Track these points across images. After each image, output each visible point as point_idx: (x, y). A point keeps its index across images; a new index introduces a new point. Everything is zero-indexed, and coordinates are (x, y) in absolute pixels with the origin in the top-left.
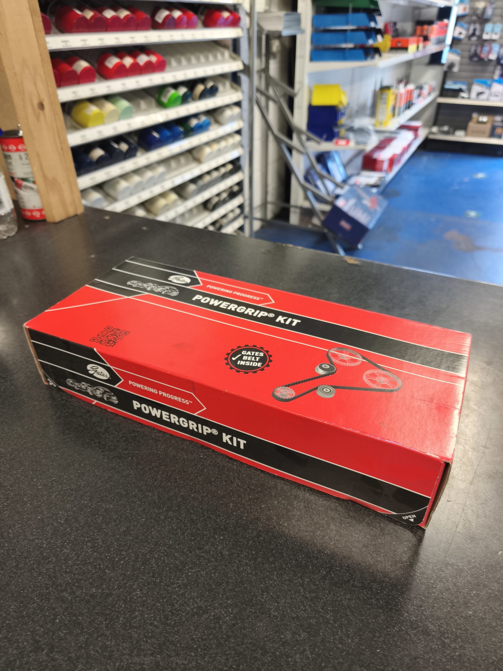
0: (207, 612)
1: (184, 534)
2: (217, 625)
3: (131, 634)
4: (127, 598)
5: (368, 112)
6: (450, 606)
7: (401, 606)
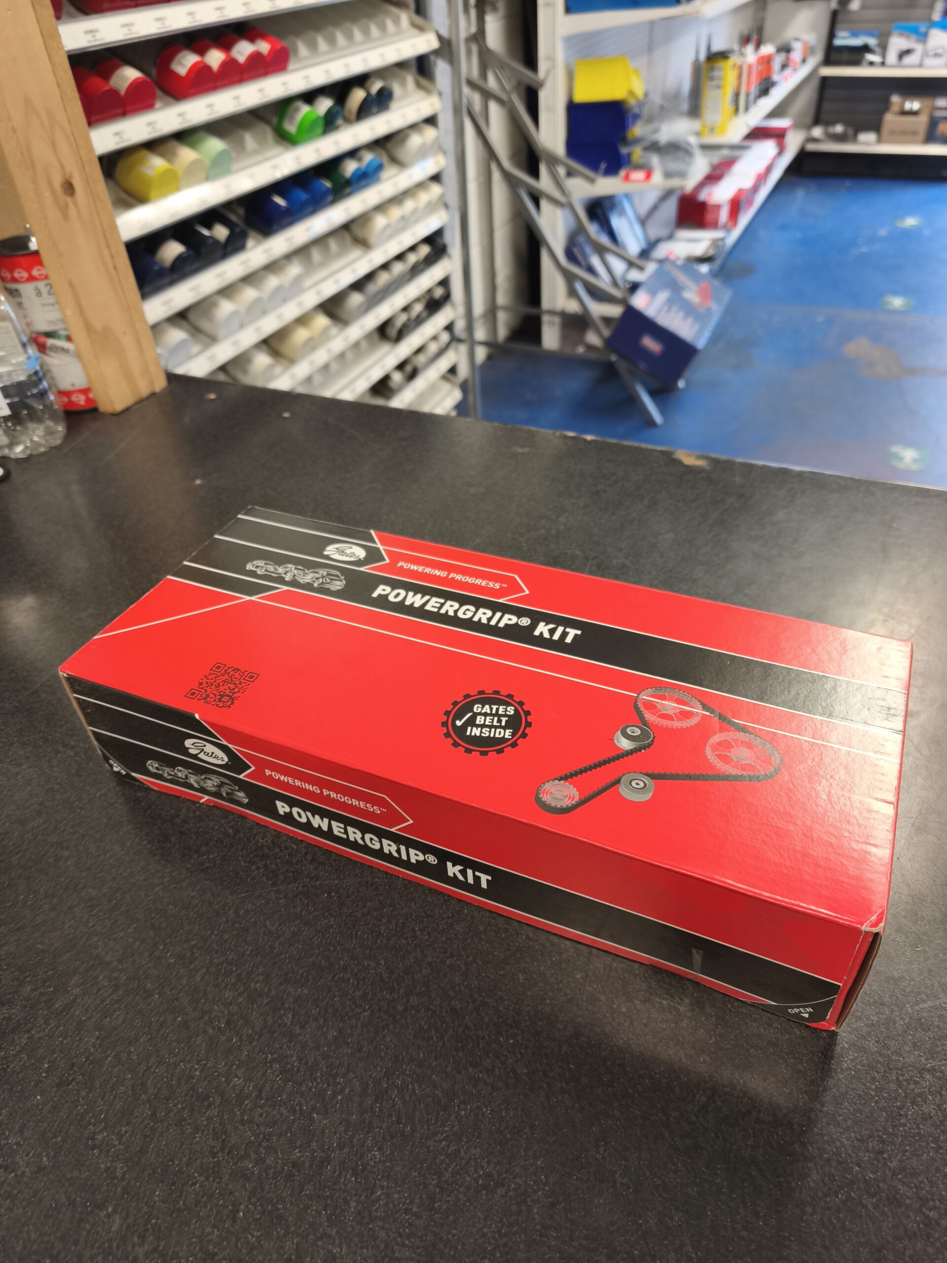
0: (503, 1185)
1: (442, 1038)
2: (524, 1208)
3: (374, 1231)
4: (357, 1165)
5: (685, 106)
6: (932, 1148)
7: (847, 1153)
